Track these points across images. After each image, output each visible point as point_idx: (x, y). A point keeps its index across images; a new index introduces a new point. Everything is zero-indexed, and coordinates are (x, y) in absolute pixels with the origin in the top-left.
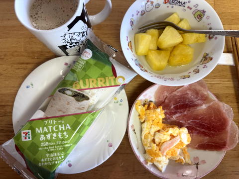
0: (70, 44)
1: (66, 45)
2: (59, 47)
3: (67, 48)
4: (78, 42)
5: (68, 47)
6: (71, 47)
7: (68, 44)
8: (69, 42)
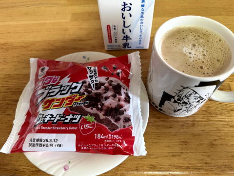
0: (178, 100)
1: (173, 97)
2: (164, 92)
3: (170, 100)
4: (186, 103)
5: (172, 100)
6: (175, 102)
7: (176, 98)
8: (180, 97)
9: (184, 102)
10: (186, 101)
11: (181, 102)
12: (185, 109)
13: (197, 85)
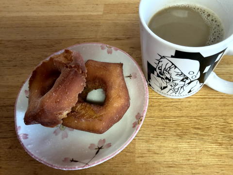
2: (148, 62)
8: (161, 70)
9: (167, 78)
10: (168, 76)
11: (163, 77)
12: (171, 88)
13: (174, 55)
